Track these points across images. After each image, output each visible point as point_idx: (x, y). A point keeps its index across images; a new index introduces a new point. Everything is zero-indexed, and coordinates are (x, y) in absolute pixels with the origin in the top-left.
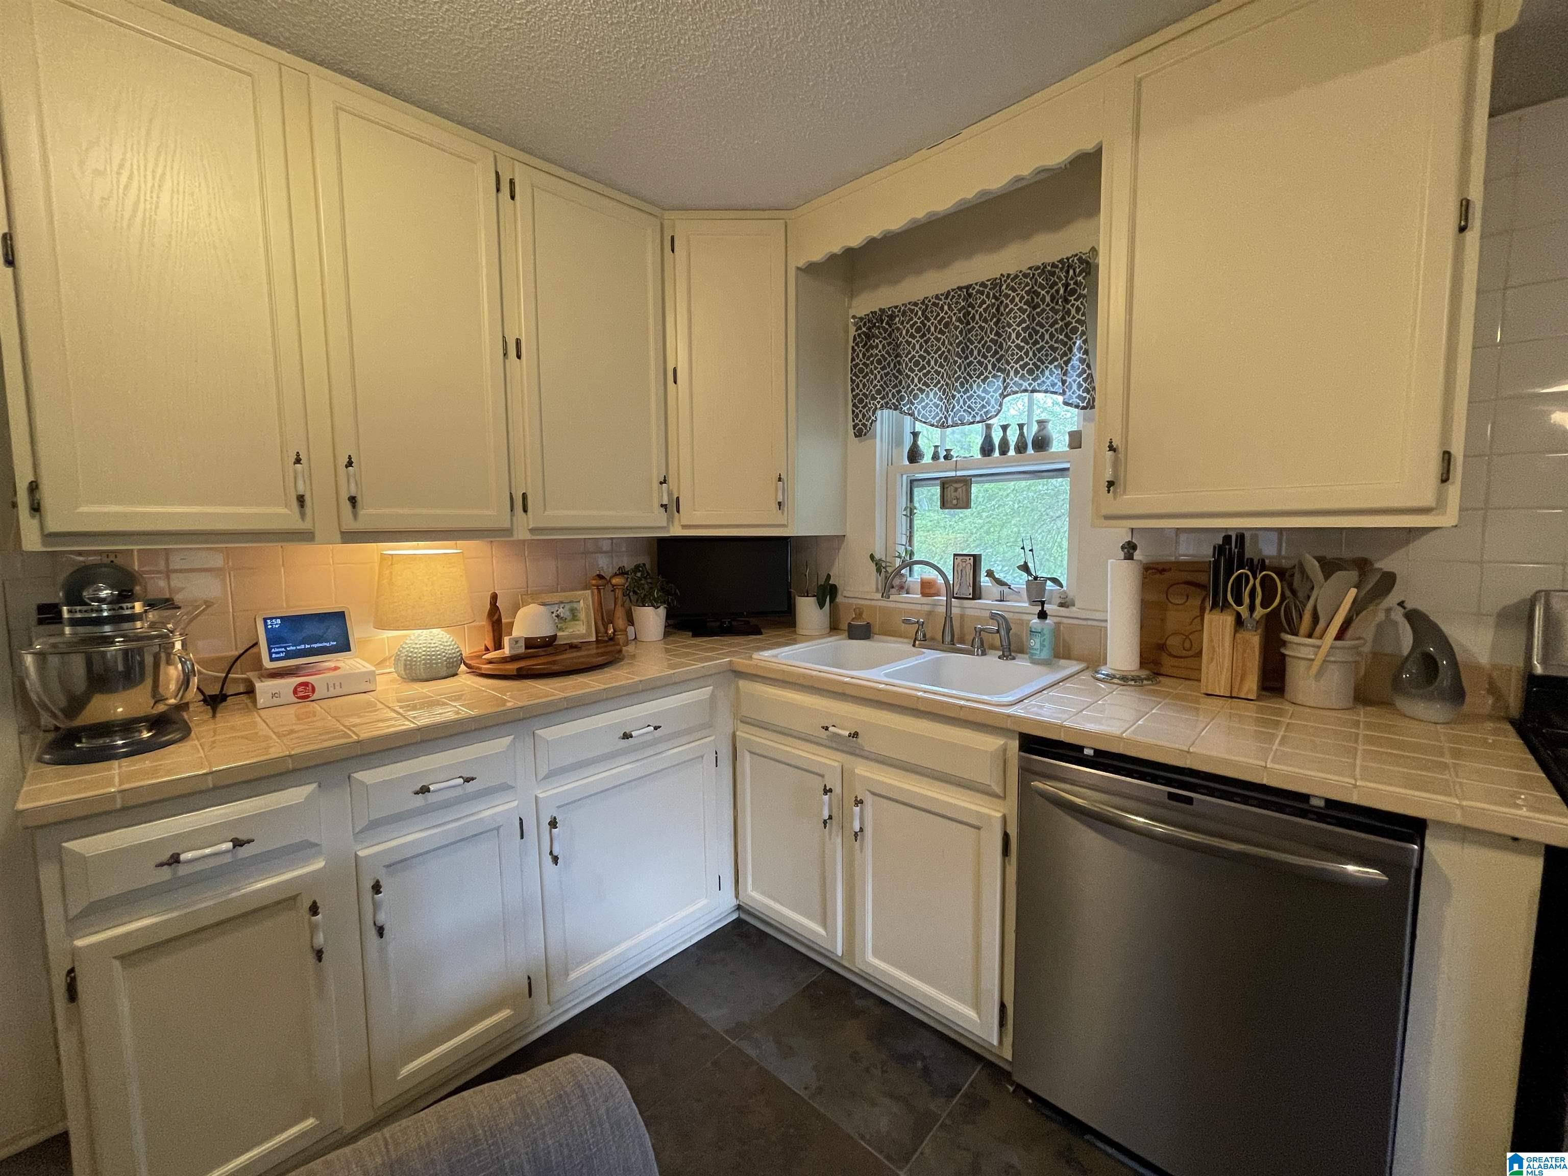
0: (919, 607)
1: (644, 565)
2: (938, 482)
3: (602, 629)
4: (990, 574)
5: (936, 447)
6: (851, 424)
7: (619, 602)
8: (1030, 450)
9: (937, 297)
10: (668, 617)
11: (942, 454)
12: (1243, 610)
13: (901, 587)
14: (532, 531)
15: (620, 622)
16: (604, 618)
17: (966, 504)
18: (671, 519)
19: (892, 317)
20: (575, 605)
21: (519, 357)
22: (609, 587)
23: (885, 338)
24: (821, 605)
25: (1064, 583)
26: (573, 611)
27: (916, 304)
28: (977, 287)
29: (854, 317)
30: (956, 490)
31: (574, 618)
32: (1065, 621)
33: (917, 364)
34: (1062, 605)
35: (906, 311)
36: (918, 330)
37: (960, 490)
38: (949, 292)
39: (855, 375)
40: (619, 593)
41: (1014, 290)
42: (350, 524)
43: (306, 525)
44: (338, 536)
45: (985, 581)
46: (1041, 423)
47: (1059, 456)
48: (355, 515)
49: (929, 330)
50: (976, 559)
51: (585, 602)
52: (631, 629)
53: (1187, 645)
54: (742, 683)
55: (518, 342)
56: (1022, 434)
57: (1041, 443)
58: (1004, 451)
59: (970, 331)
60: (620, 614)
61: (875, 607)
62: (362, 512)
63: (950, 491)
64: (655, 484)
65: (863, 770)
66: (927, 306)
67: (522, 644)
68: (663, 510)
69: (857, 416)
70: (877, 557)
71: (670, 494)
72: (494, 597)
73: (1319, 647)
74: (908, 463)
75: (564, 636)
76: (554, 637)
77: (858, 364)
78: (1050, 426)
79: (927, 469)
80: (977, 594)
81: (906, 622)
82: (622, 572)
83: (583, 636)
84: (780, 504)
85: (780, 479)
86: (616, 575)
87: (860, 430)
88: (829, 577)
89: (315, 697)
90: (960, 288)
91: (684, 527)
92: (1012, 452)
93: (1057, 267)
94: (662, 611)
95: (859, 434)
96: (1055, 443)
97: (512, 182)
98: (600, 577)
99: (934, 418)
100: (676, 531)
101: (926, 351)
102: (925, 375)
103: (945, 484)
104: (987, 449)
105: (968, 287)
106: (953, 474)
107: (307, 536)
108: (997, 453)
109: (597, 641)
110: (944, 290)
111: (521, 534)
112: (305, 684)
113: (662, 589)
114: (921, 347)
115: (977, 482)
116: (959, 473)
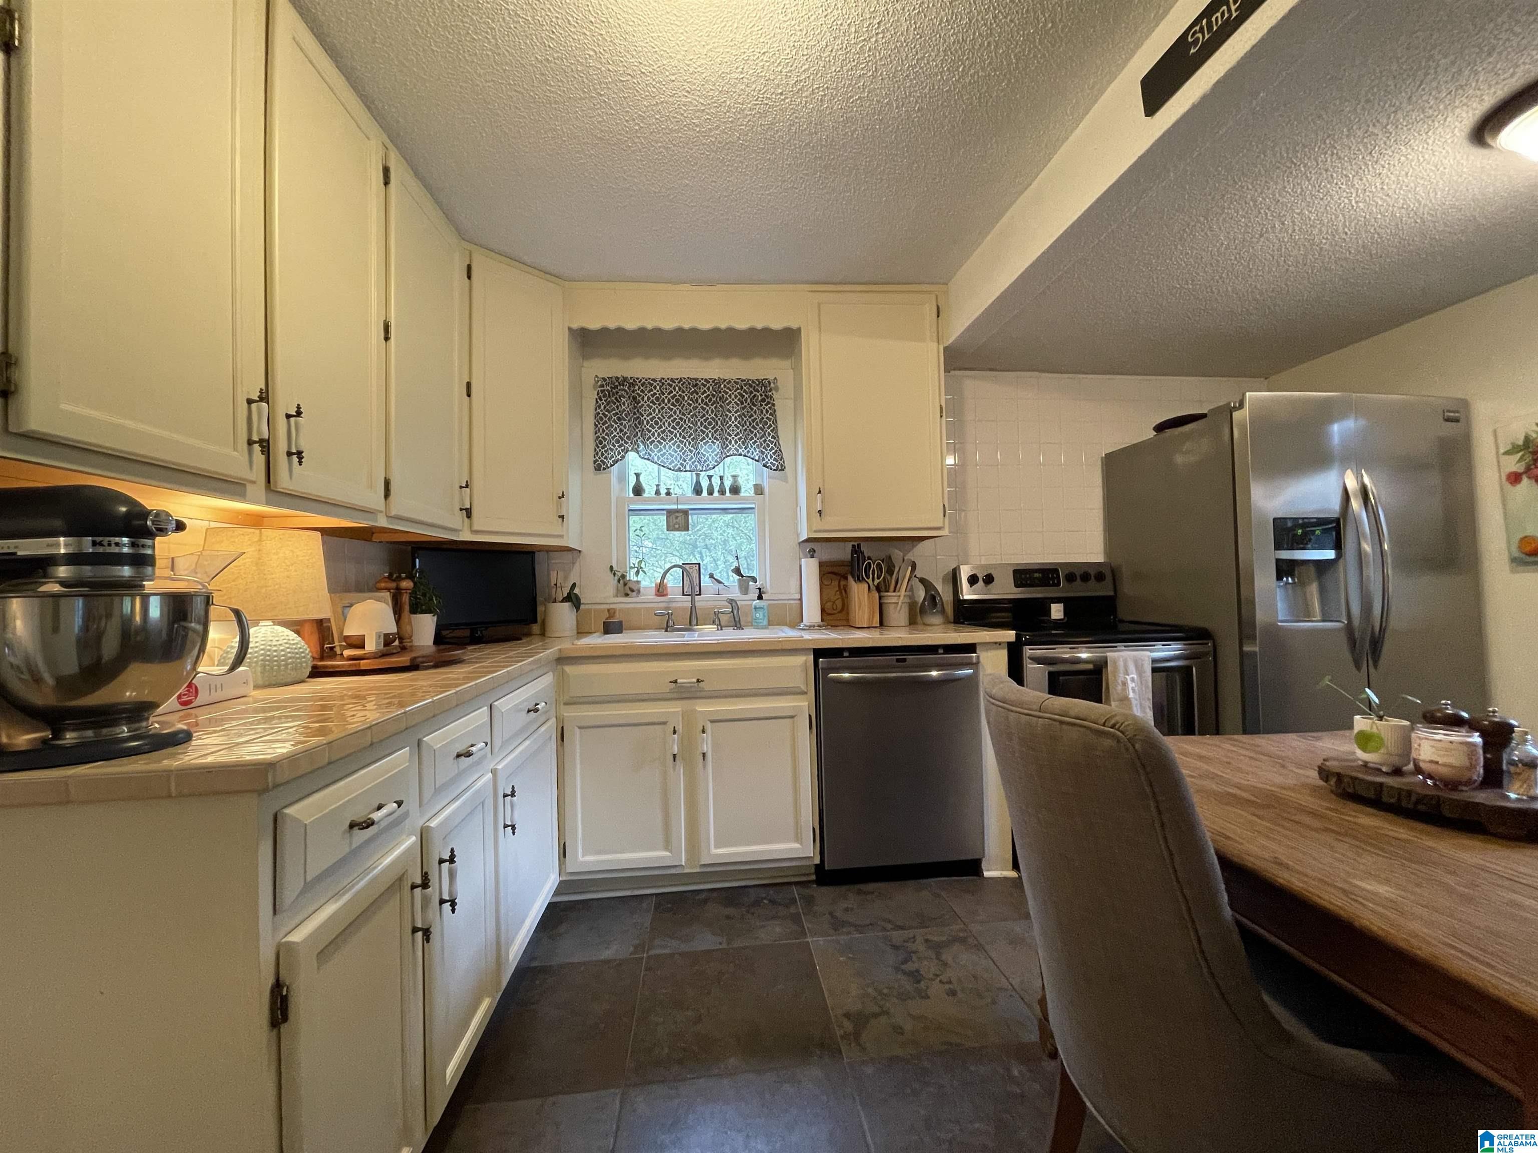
2: (665, 512)
4: (711, 576)
5: (657, 485)
6: (593, 460)
8: (728, 494)
11: (663, 491)
12: (870, 581)
13: (638, 591)
14: (389, 519)
17: (686, 528)
18: (463, 524)
19: (632, 385)
23: (627, 399)
25: (758, 580)
27: (654, 380)
28: (703, 381)
29: (599, 377)
30: (677, 517)
33: (656, 423)
35: (648, 383)
36: (656, 399)
37: (679, 518)
38: (681, 380)
39: (598, 421)
41: (730, 390)
46: (734, 477)
47: (745, 499)
49: (664, 402)
50: (699, 566)
53: (835, 607)
56: (722, 483)
57: (735, 490)
58: (711, 493)
63: (673, 519)
64: (457, 488)
66: (664, 384)
68: (461, 513)
69: (597, 454)
70: (615, 569)
73: (899, 596)
74: (632, 495)
77: (600, 413)
78: (739, 479)
79: (650, 500)
80: (701, 591)
81: (659, 614)
84: (562, 517)
85: (563, 496)
87: (599, 466)
88: (574, 585)
89: (197, 703)
92: (716, 494)
93: (755, 383)
95: (598, 468)
96: (743, 490)
97: (387, 169)
99: (670, 464)
102: (663, 432)
103: (668, 514)
104: (698, 491)
105: (696, 379)
106: (674, 507)
108: (705, 493)
111: (382, 520)
114: (659, 412)
115: (692, 514)
116: (680, 507)
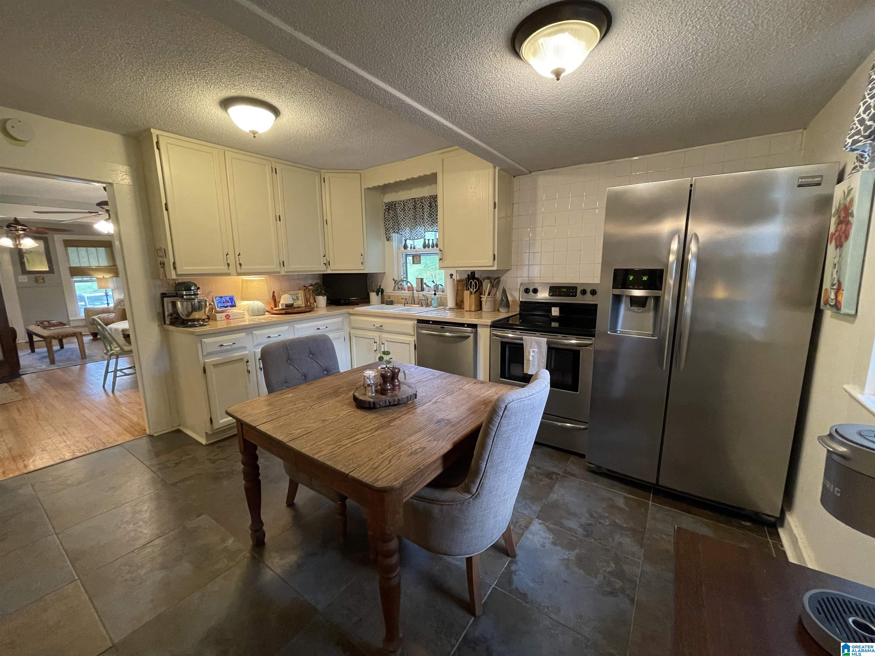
0: (407, 294)
1: (319, 283)
2: (412, 255)
3: (306, 303)
4: (425, 284)
5: (411, 245)
6: (385, 237)
7: (311, 295)
9: (407, 200)
10: (327, 300)
11: (413, 247)
12: (472, 290)
13: (402, 289)
14: (286, 272)
15: (312, 301)
16: (307, 300)
17: (419, 262)
18: (327, 268)
19: (395, 204)
20: (298, 295)
21: (280, 221)
22: (308, 290)
23: (393, 211)
24: (378, 295)
25: (444, 286)
26: (297, 297)
27: (401, 201)
29: (384, 203)
31: (298, 299)
32: (443, 296)
33: (402, 220)
34: (442, 292)
35: (399, 203)
36: (402, 210)
37: (418, 258)
39: (385, 221)
40: (311, 292)
41: (426, 202)
42: (239, 271)
43: (229, 271)
44: (236, 274)
45: (424, 286)
48: (241, 268)
49: (405, 210)
50: (422, 280)
51: (301, 294)
52: (315, 304)
53: (462, 300)
54: (351, 317)
55: (279, 216)
56: (433, 242)
58: (429, 247)
59: (416, 211)
60: (312, 298)
61: (395, 295)
62: (242, 267)
63: (415, 258)
64: (322, 257)
65: (385, 336)
66: (405, 203)
67: (284, 305)
68: (324, 265)
69: (387, 234)
70: (395, 279)
71: (326, 260)
72: (274, 292)
74: (403, 249)
75: (295, 305)
76: (293, 304)
77: (386, 218)
79: (409, 251)
80: (422, 290)
81: (402, 299)
82: (311, 285)
83: (301, 305)
84: (362, 263)
85: (362, 255)
86: (310, 286)
88: (380, 286)
89: (230, 318)
90: (413, 199)
91: (331, 270)
92: (431, 248)
94: (325, 297)
95: (388, 240)
97: (276, 169)
98: (305, 286)
100: (329, 272)
101: (405, 216)
102: (405, 223)
103: (414, 256)
104: (425, 246)
106: (415, 253)
107: (229, 274)
109: (305, 306)
110: (409, 199)
111: (283, 273)
112: (228, 315)
113: (324, 290)
114: (403, 215)
115: (422, 256)
116: (417, 253)
